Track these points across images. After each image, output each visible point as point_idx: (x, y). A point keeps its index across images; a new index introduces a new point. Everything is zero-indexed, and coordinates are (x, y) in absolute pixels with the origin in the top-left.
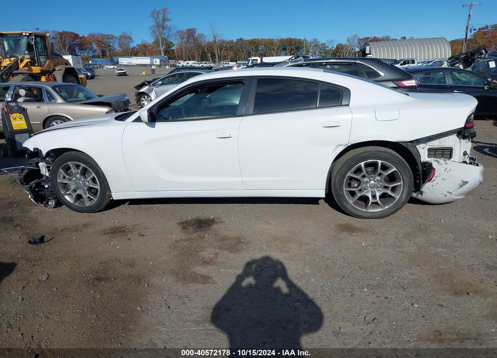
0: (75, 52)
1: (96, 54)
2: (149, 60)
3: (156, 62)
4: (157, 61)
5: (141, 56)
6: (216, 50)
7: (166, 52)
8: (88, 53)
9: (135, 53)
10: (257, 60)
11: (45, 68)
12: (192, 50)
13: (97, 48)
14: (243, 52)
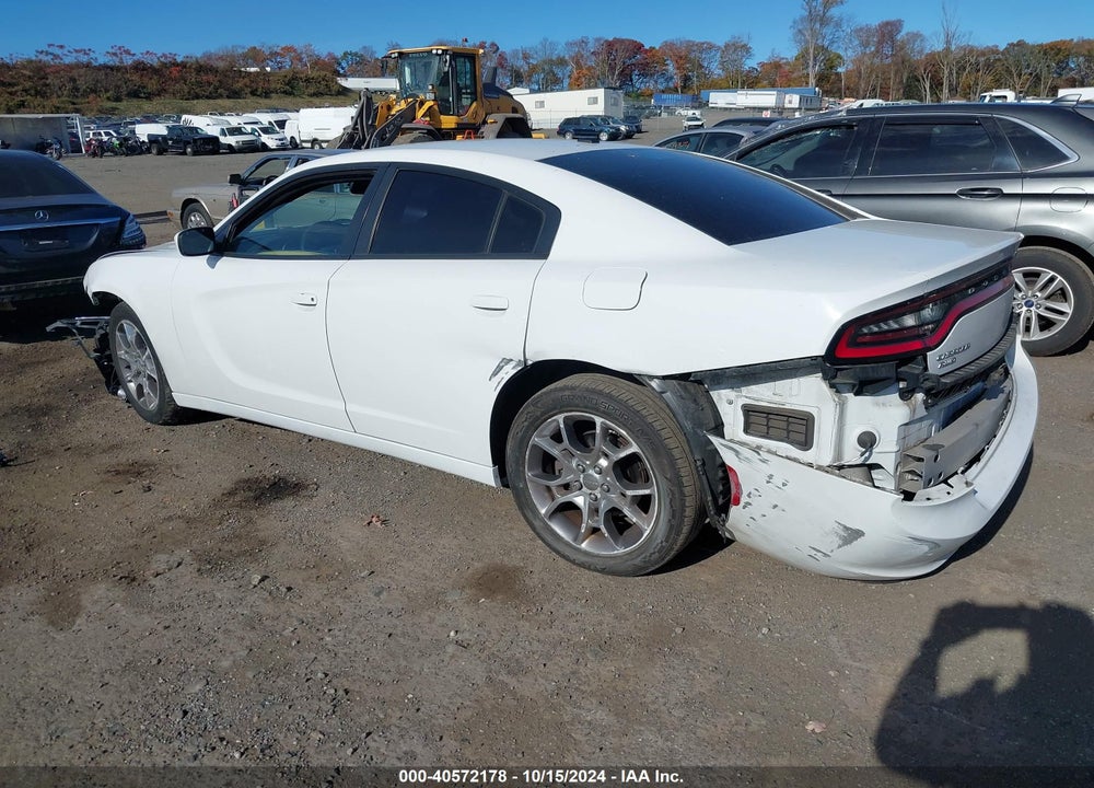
0: (631, 80)
1: (671, 85)
2: (774, 97)
3: (790, 102)
4: (793, 100)
5: (764, 88)
6: (946, 72)
7: (821, 79)
8: (656, 82)
9: (751, 82)
10: (1005, 97)
11: (467, 118)
12: (884, 73)
13: (675, 71)
14: (1020, 75)
